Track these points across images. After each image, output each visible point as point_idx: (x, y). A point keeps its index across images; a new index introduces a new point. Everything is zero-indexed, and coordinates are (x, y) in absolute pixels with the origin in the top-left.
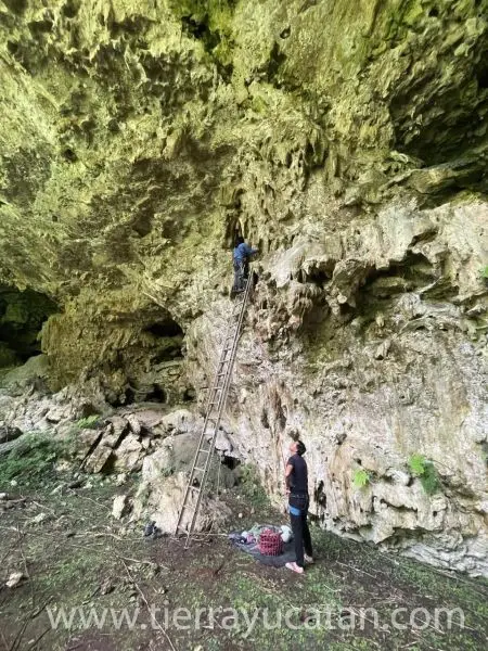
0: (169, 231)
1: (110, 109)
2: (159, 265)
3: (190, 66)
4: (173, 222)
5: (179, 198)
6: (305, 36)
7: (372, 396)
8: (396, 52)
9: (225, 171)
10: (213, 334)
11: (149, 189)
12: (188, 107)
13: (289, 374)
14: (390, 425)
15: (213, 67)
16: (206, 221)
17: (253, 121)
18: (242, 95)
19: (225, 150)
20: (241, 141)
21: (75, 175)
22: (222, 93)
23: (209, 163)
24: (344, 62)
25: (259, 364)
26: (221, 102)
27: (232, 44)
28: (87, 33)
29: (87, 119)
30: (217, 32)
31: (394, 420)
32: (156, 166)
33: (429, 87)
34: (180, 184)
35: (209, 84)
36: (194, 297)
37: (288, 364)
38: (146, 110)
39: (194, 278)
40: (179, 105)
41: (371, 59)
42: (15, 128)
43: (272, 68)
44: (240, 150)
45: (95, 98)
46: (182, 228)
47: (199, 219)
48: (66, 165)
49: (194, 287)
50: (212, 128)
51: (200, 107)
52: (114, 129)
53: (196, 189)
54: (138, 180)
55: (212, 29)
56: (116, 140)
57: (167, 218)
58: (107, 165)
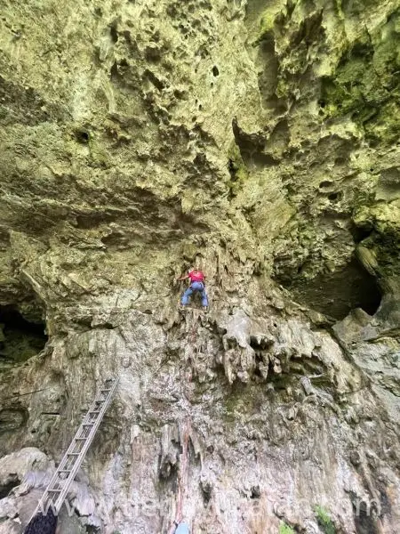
0: (112, 240)
1: (153, 150)
2: (79, 261)
3: (220, 179)
4: (122, 236)
5: (146, 227)
6: (264, 210)
7: (279, 450)
8: (286, 242)
9: (192, 236)
10: (120, 354)
11: (130, 207)
12: (200, 191)
13: (207, 418)
14: (293, 477)
15: (229, 189)
16: (150, 252)
17: (230, 226)
18: (232, 211)
19: (204, 227)
20: (217, 230)
21: (70, 151)
22: (223, 201)
23: (188, 225)
24: (270, 231)
25: (173, 402)
26: (220, 205)
27: (241, 188)
28: (178, 112)
29: (128, 137)
30: (238, 178)
31: (296, 472)
32: (153, 201)
33: (286, 261)
34: (155, 221)
35: (221, 193)
36: (108, 308)
37: (208, 408)
38: (174, 171)
39: (117, 291)
40: (195, 186)
41: (277, 238)
42: (47, 77)
43: (248, 211)
44: (212, 233)
45: (148, 136)
46: (125, 244)
47: (145, 248)
48: (69, 138)
49: (112, 299)
50: (206, 212)
51: (207, 198)
52: (143, 159)
53: (164, 230)
54: (128, 197)
55: (237, 175)
56: (137, 165)
57: (121, 231)
58: (113, 170)
